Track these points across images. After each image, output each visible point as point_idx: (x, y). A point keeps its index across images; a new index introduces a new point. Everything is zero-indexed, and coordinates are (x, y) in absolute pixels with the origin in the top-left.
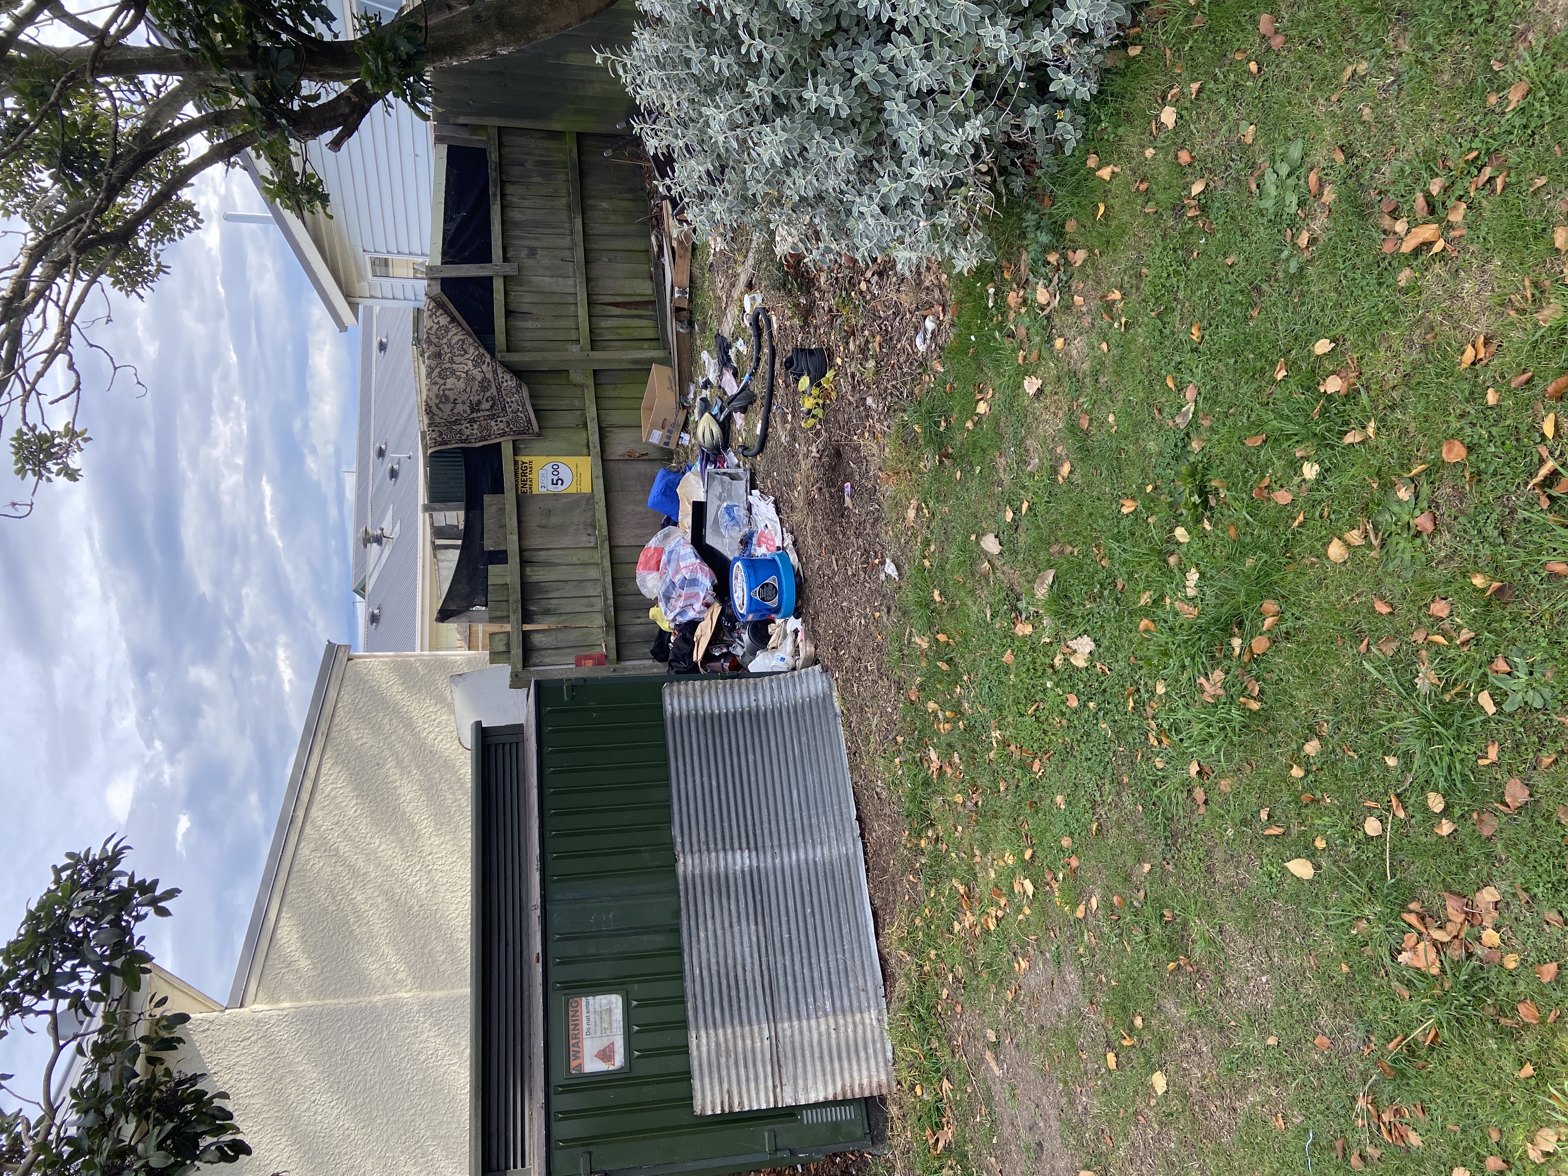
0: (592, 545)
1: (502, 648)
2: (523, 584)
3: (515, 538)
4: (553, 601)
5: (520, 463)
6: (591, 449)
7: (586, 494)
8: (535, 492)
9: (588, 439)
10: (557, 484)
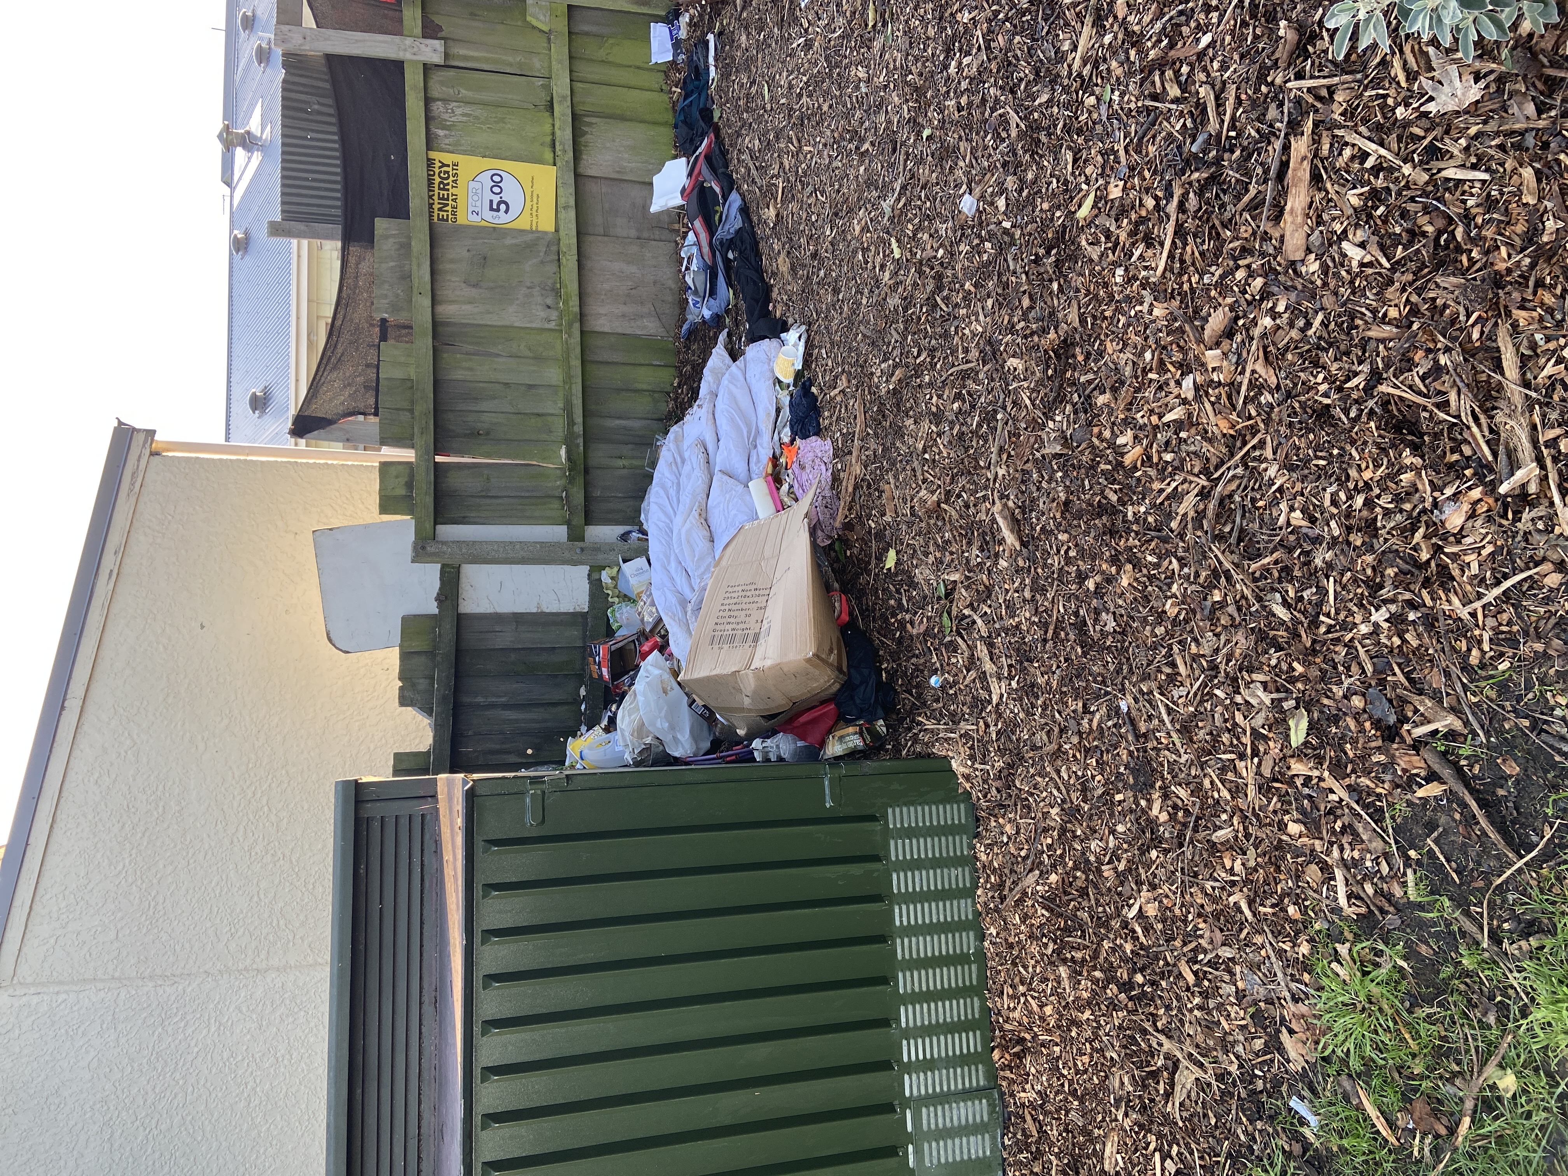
0: (552, 325)
1: (401, 490)
2: (437, 382)
3: (427, 302)
4: (486, 417)
5: (438, 164)
6: (558, 153)
7: (546, 233)
8: (461, 220)
9: (553, 134)
10: (498, 210)
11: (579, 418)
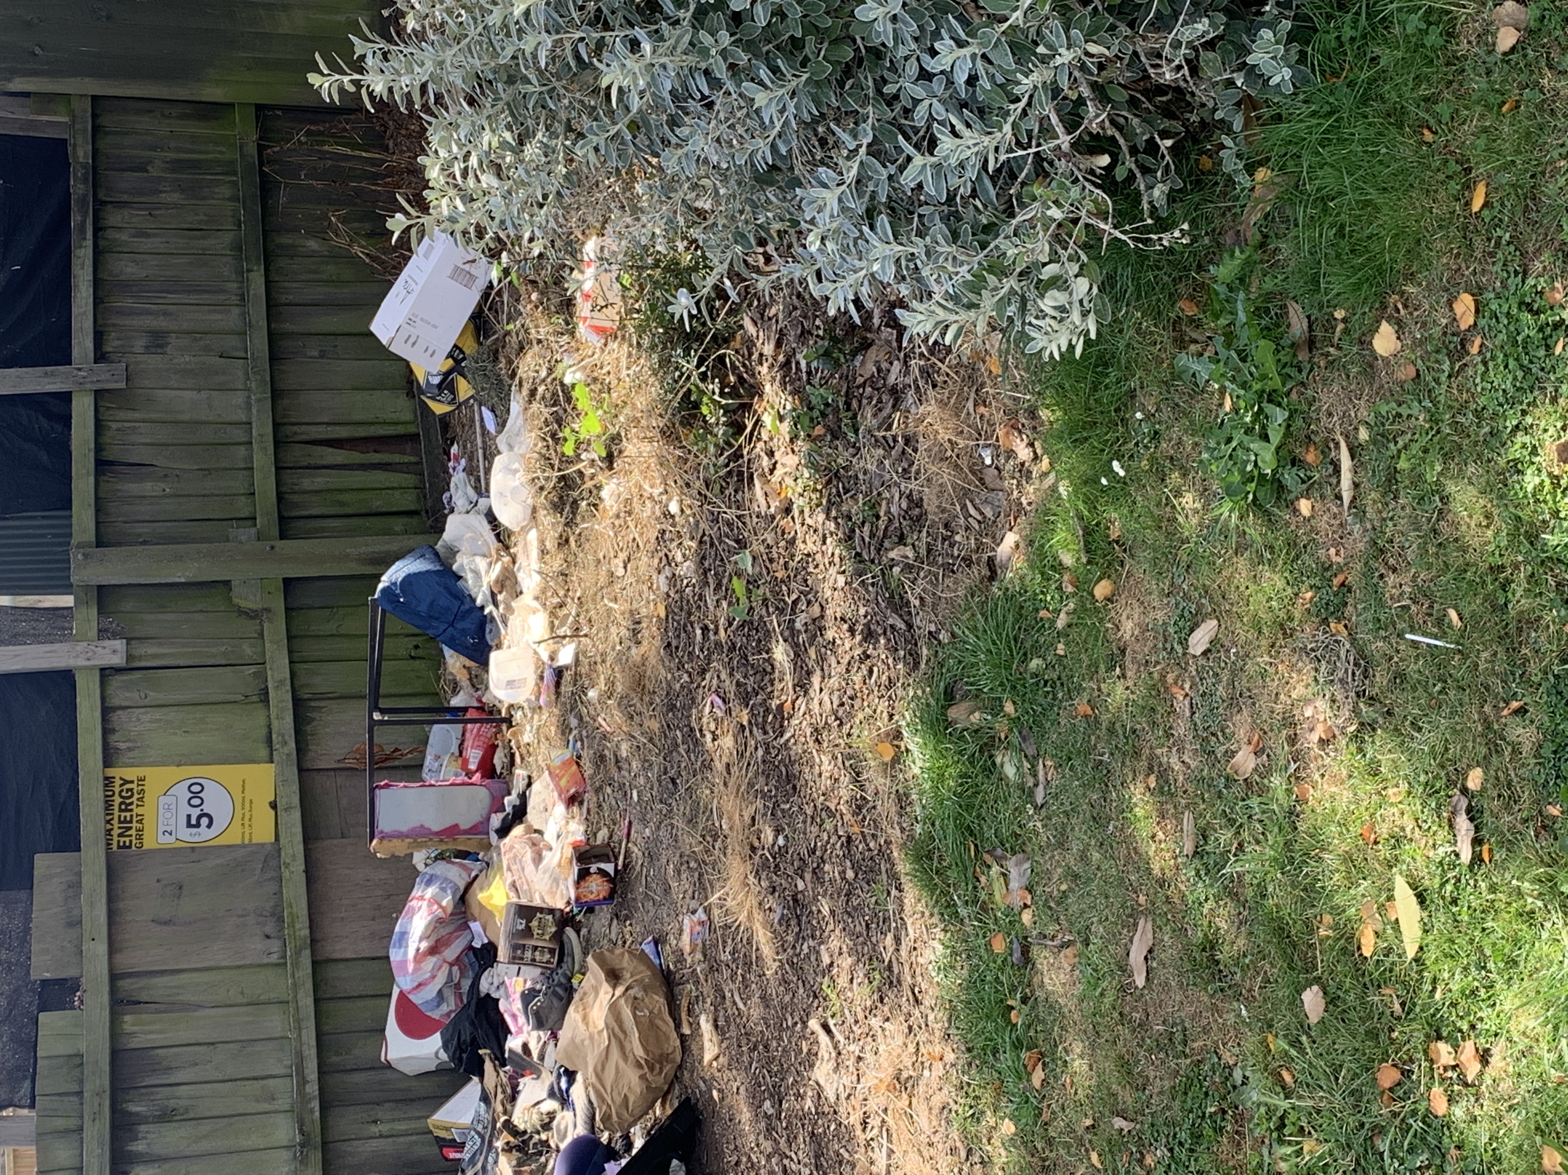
0: (274, 958)
2: (116, 1054)
3: (102, 948)
4: (182, 1091)
5: (118, 782)
6: (276, 746)
7: (263, 845)
8: (149, 843)
9: (269, 726)
10: (198, 825)
11: (312, 1074)
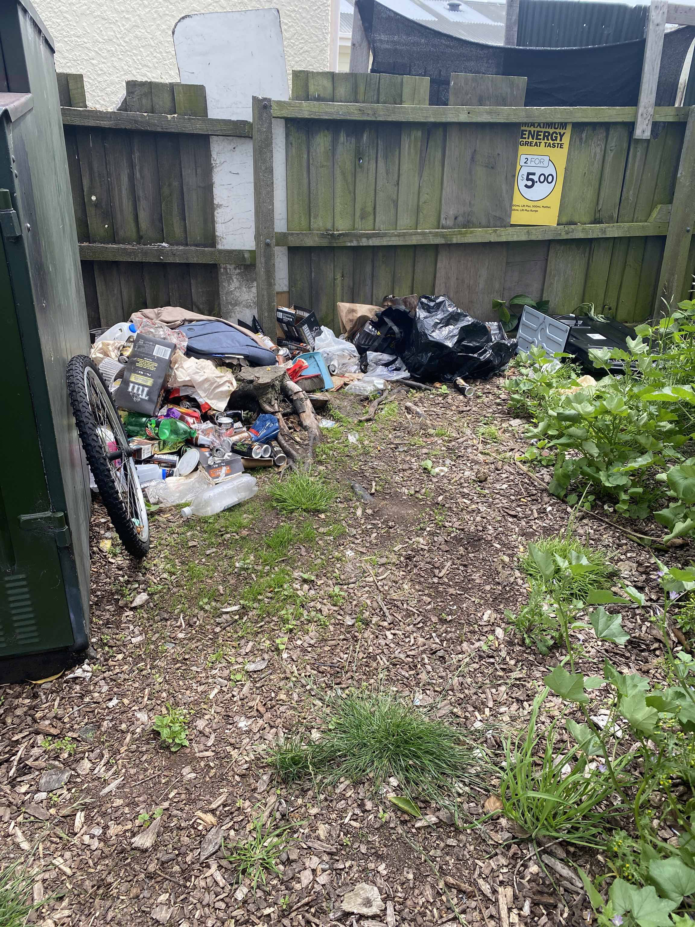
0: (443, 222)
1: (312, 89)
2: (398, 126)
3: (463, 118)
4: (373, 166)
5: (562, 131)
6: (566, 227)
7: (510, 217)
8: (522, 149)
9: (579, 223)
10: (528, 179)
